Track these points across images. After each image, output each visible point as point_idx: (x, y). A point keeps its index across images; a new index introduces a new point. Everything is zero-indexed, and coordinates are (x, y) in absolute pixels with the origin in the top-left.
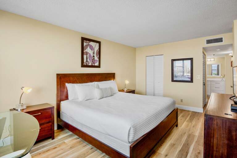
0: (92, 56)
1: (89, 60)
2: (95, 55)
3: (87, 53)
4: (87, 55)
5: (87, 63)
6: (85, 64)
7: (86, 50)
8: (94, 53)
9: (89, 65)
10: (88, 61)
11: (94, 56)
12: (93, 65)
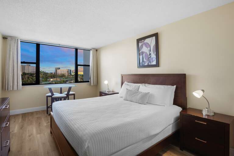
0: (148, 54)
1: (145, 60)
2: (152, 52)
3: (143, 53)
4: (143, 55)
5: (143, 63)
6: (141, 64)
7: (142, 50)
8: (150, 50)
9: (145, 65)
10: (144, 62)
11: (150, 54)
12: (150, 64)
